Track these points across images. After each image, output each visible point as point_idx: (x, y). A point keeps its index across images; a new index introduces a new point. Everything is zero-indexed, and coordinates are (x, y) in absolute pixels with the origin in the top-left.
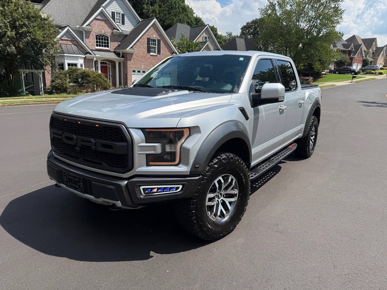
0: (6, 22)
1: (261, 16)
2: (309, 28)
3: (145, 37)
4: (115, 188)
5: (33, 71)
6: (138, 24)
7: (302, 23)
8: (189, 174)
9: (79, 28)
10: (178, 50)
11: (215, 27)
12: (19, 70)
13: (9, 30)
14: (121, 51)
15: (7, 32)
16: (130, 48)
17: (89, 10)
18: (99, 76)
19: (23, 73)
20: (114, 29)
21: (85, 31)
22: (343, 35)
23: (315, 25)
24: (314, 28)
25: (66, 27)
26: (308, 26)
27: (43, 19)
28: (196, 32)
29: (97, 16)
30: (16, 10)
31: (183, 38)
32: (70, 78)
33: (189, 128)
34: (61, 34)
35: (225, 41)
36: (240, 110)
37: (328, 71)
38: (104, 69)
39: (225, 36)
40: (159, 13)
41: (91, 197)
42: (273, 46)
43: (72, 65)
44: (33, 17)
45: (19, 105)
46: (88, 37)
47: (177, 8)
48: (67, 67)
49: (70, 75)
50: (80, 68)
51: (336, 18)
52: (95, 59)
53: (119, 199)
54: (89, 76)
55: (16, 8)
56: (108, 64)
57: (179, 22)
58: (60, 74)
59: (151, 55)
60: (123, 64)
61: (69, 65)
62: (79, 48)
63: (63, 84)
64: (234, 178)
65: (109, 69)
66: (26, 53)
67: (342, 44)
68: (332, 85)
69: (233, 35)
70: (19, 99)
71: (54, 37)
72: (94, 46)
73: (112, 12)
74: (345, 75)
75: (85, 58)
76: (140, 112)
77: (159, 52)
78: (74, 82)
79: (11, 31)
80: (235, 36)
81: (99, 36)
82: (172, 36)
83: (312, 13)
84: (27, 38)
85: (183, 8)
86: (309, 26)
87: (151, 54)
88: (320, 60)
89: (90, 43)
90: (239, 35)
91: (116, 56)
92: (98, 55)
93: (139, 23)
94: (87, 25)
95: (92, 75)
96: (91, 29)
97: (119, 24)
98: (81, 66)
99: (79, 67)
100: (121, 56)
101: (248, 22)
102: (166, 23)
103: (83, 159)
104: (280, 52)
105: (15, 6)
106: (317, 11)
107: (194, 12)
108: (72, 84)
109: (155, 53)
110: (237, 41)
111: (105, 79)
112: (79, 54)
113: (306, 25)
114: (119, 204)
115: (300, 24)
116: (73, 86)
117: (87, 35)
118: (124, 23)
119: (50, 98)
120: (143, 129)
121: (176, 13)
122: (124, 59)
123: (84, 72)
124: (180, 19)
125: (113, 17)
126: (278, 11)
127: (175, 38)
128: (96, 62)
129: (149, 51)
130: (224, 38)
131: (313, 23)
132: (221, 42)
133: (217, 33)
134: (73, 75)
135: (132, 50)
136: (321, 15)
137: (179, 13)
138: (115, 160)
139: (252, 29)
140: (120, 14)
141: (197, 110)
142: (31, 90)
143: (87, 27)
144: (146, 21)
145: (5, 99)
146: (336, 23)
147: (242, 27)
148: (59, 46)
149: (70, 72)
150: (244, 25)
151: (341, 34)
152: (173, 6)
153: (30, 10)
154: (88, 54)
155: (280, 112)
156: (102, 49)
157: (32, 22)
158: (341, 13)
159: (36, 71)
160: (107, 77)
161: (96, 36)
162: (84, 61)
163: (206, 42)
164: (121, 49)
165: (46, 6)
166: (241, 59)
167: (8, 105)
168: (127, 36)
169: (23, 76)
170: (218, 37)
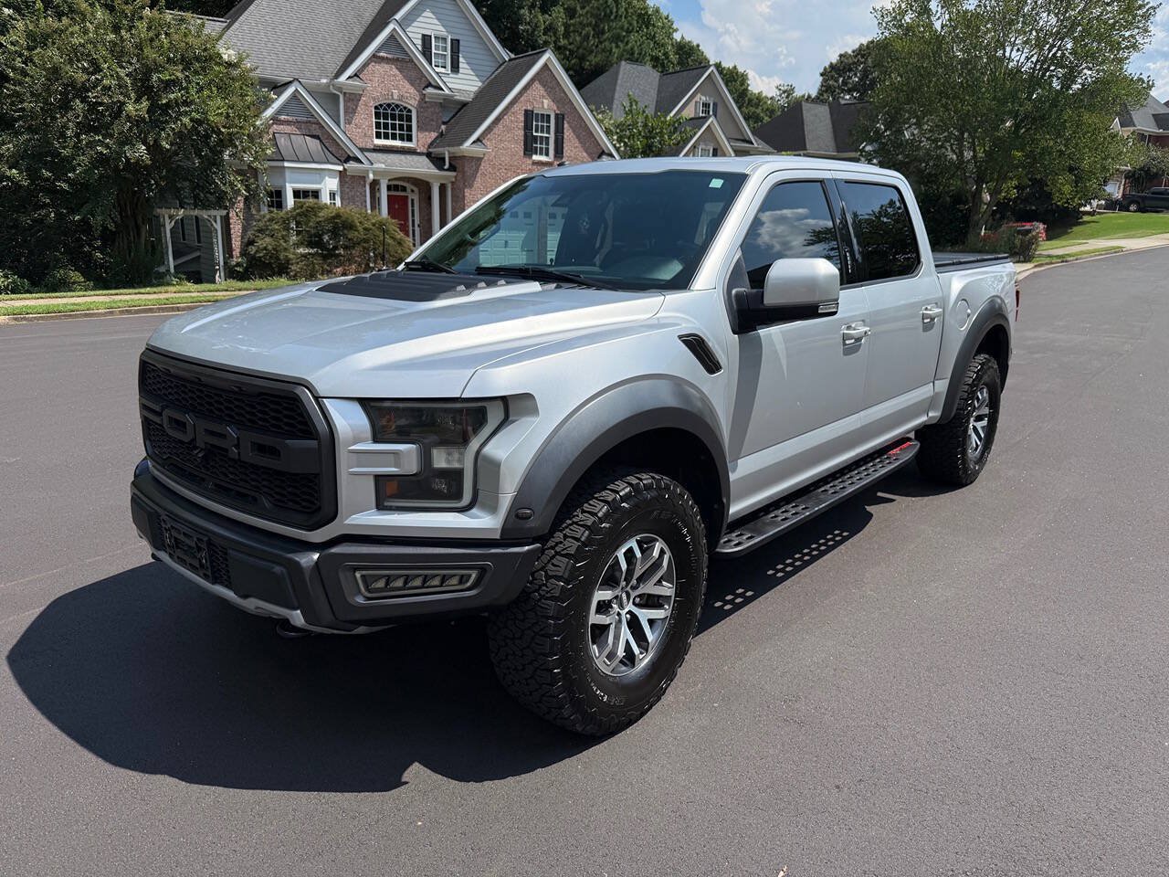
0: (122, 73)
1: (882, 33)
2: (1038, 67)
3: (519, 109)
4: (284, 570)
5: (196, 212)
6: (500, 70)
7: (1014, 53)
8: (498, 537)
9: (328, 85)
10: (618, 145)
11: (741, 70)
12: (158, 210)
13: (131, 99)
14: (446, 153)
15: (124, 103)
16: (474, 142)
17: (358, 32)
18: (381, 226)
19: (170, 218)
20: (427, 87)
21: (345, 93)
22: (1150, 87)
23: (1058, 55)
24: (1052, 68)
25: (288, 84)
26: (1034, 59)
27: (226, 63)
28: (675, 89)
29: (380, 49)
30: (152, 40)
31: (634, 107)
32: (299, 233)
33: (504, 399)
34: (276, 105)
35: (771, 112)
36: (684, 341)
37: (1103, 202)
38: (398, 206)
39: (771, 98)
40: (566, 35)
41: (229, 594)
42: (919, 125)
43: (306, 194)
44: (197, 59)
45: (151, 310)
46: (351, 112)
47: (621, 16)
48: (290, 201)
49: (298, 224)
50: (328, 202)
51: (1127, 34)
52: (371, 176)
53: (296, 604)
54: (351, 227)
55: (151, 34)
56: (409, 190)
57: (626, 60)
58: (271, 220)
59: (535, 163)
60: (452, 189)
61: (297, 194)
62: (327, 144)
63: (277, 251)
64: (666, 549)
65: (413, 206)
66: (179, 163)
67: (1153, 115)
68: (1114, 248)
69: (798, 93)
70: (155, 293)
71: (257, 116)
72: (371, 137)
73: (424, 36)
74: (1161, 215)
75: (342, 174)
76: (361, 351)
77: (559, 152)
78: (310, 245)
79: (138, 100)
80: (803, 96)
81: (385, 109)
82: (600, 102)
83: (1048, 20)
84: (181, 121)
85: (640, 15)
86: (1038, 61)
87: (535, 157)
88: (1071, 169)
89: (359, 130)
90: (814, 94)
91: (433, 167)
92: (382, 163)
93: (501, 65)
94: (350, 77)
95: (360, 223)
96: (361, 87)
97: (443, 70)
98: (333, 195)
99: (325, 199)
100: (446, 167)
101: (843, 53)
102: (588, 63)
103: (216, 485)
104: (940, 143)
105: (149, 28)
106: (1066, 12)
107: (675, 26)
108: (301, 250)
109: (547, 155)
110: (804, 112)
111: (400, 235)
112: (325, 163)
113: (1028, 59)
114: (297, 617)
115: (1007, 54)
116: (306, 257)
117: (349, 104)
118: (458, 67)
119: (240, 290)
120: (365, 403)
121: (618, 31)
122: (454, 174)
123: (338, 216)
124: (632, 49)
125: (426, 51)
126: (939, 14)
127: (610, 109)
128: (375, 184)
129: (529, 148)
130: (769, 102)
131: (1050, 50)
132: (758, 114)
133: (747, 90)
134: (307, 224)
135: (478, 149)
136: (1079, 25)
137: (629, 32)
138: (290, 489)
139: (856, 75)
140: (445, 39)
141: (537, 345)
142: (193, 268)
143: (350, 82)
144: (521, 60)
145: (117, 294)
146: (1127, 47)
147: (825, 69)
148: (270, 140)
149: (299, 214)
150: (831, 63)
151: (1143, 82)
152: (611, 13)
153: (190, 40)
154: (351, 162)
155: (845, 344)
156: (393, 147)
157: (196, 73)
158: (1146, 17)
159: (204, 214)
160: (404, 228)
161: (376, 108)
162: (341, 181)
163: (705, 119)
164: (449, 146)
165: (236, 25)
166: (717, 183)
167: (122, 312)
168: (464, 104)
169: (168, 228)
170: (750, 100)
